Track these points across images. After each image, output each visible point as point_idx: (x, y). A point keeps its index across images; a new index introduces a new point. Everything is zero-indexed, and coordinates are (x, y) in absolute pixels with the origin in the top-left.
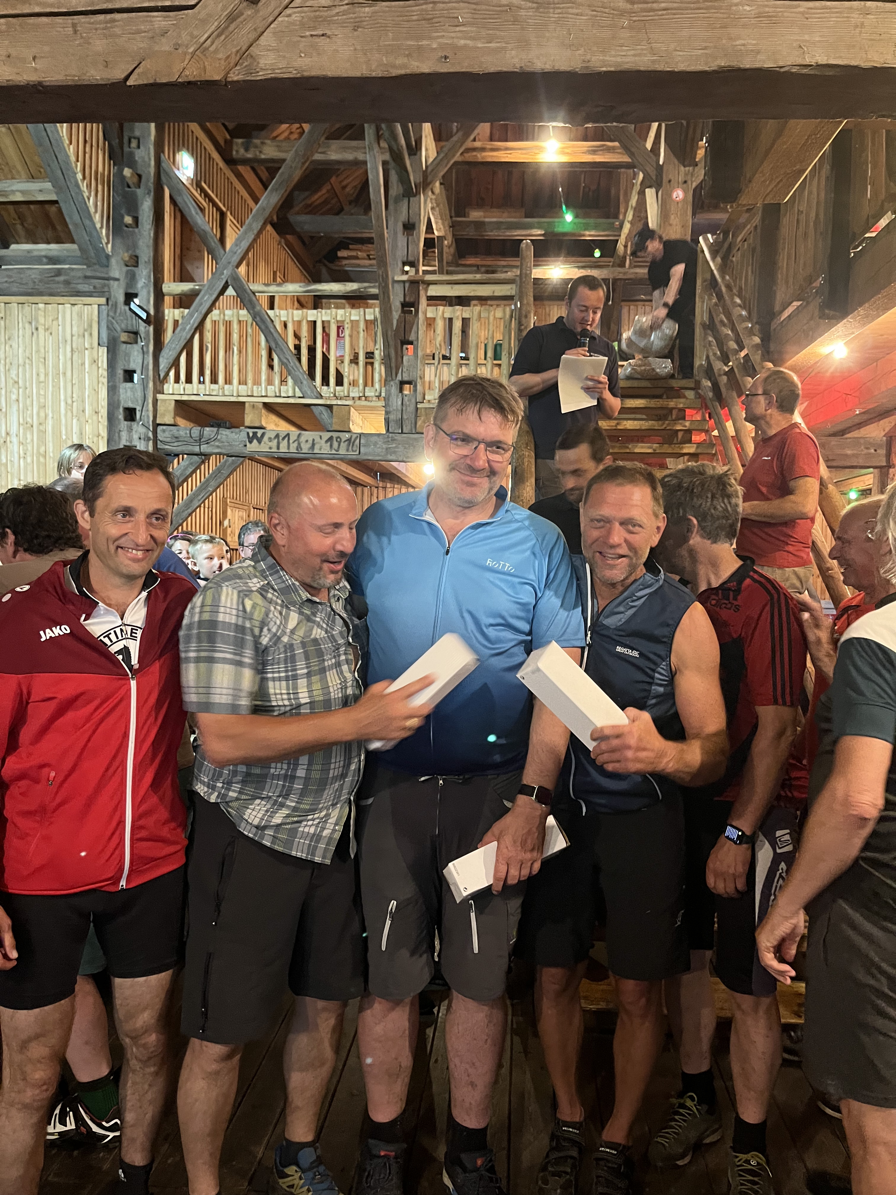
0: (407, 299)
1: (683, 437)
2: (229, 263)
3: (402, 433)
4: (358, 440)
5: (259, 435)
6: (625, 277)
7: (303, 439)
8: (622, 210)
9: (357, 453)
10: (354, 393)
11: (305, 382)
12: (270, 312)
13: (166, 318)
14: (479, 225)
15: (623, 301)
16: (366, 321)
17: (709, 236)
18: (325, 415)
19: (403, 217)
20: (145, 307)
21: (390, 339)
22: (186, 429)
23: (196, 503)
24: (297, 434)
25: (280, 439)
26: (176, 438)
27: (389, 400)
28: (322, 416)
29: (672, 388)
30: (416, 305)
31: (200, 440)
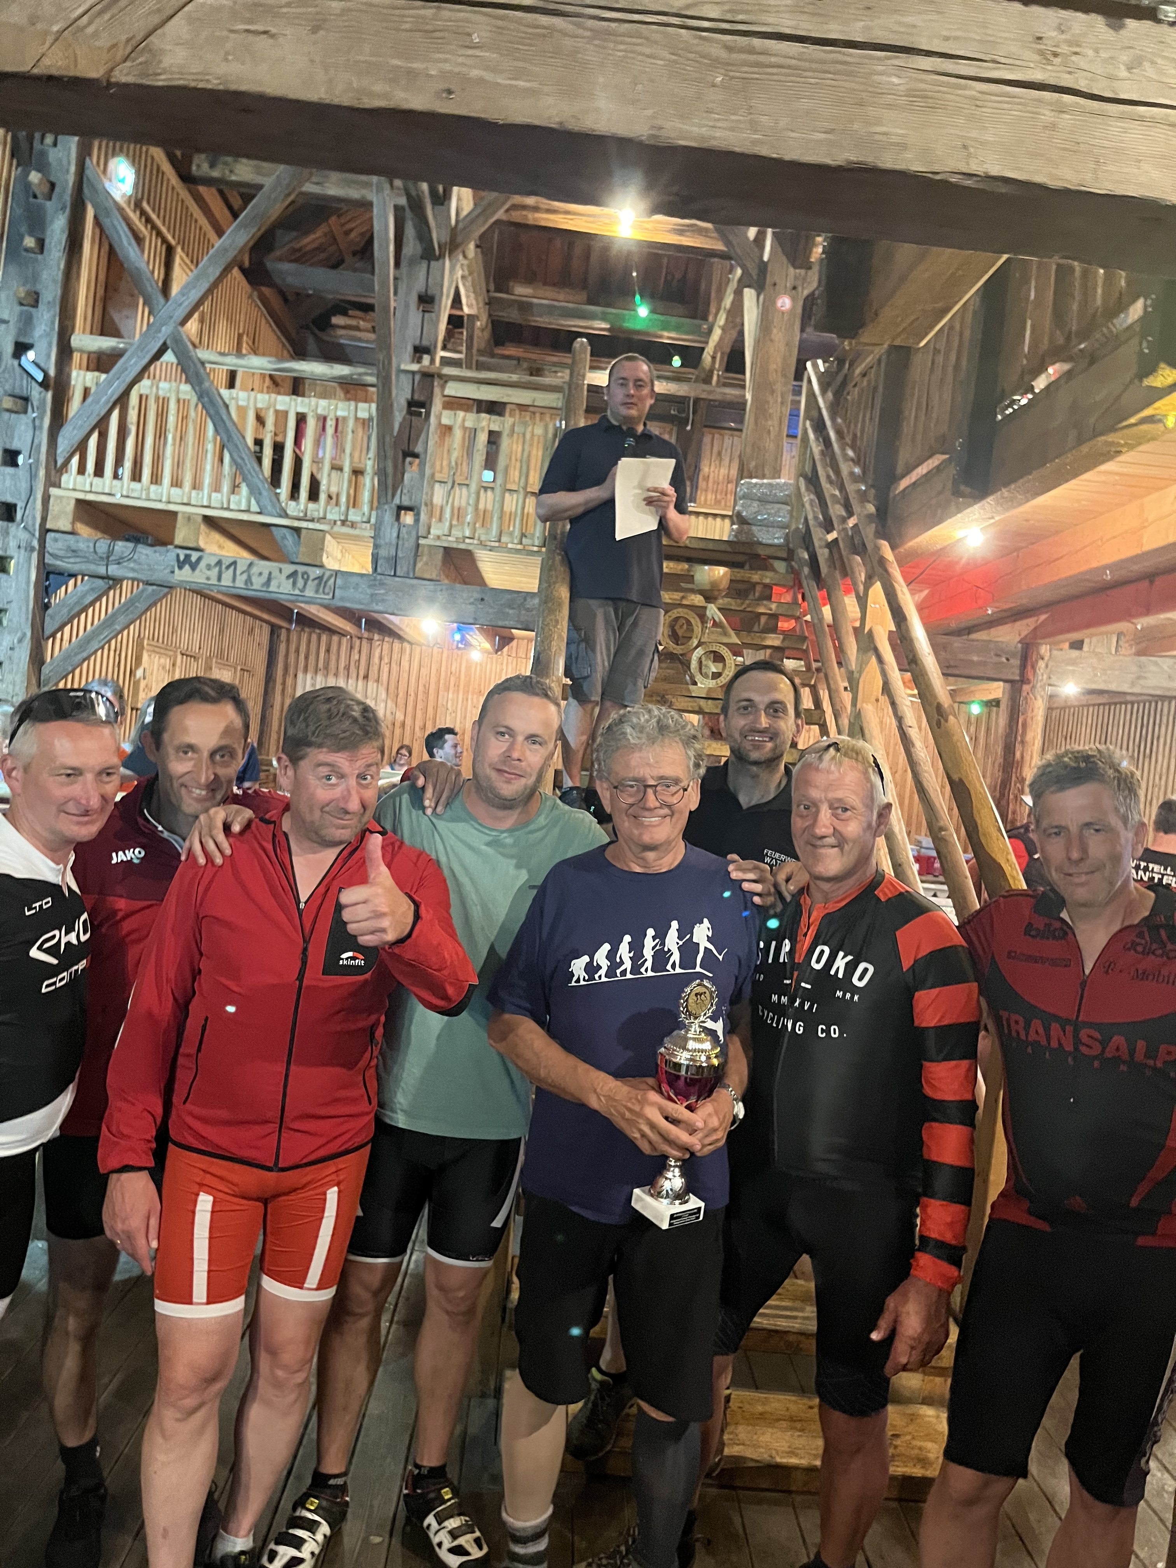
0: (416, 397)
1: (766, 623)
2: (171, 317)
3: (395, 575)
4: (332, 580)
5: (194, 559)
6: (711, 397)
7: (255, 570)
8: (713, 310)
9: (331, 596)
10: (334, 514)
11: (265, 493)
12: (225, 393)
13: (73, 382)
14: (525, 307)
15: (706, 426)
16: (357, 419)
17: (820, 362)
18: (289, 541)
19: (419, 286)
20: (42, 365)
21: (387, 448)
22: (88, 540)
23: (95, 645)
24: (249, 562)
25: (224, 567)
26: (74, 551)
27: (380, 529)
28: (286, 542)
29: (757, 556)
30: (427, 406)
31: (108, 557)
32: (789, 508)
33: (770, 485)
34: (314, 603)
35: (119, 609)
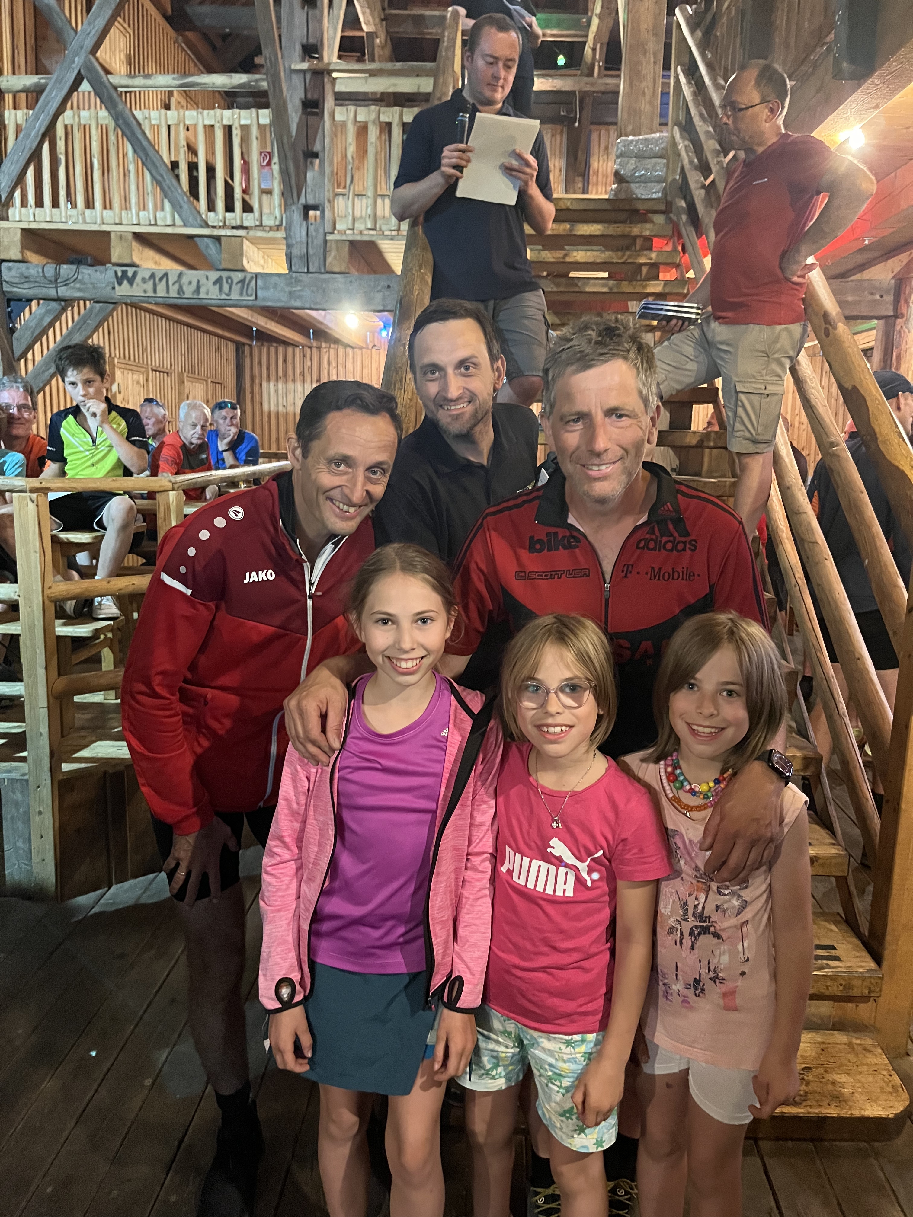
0: (309, 96)
1: (647, 273)
3: (308, 272)
4: (254, 281)
5: (130, 274)
6: (593, 89)
7: (185, 280)
9: (253, 298)
10: (249, 220)
11: (185, 206)
13: (7, 122)
14: (418, 20)
15: (592, 122)
16: (259, 126)
17: (688, 6)
18: (212, 249)
21: (286, 147)
22: (37, 266)
24: (178, 272)
25: (157, 279)
26: (26, 277)
27: (290, 230)
28: (210, 252)
29: (636, 211)
30: (321, 106)
31: (56, 280)
32: (665, 161)
33: (646, 139)
34: (241, 307)
35: (73, 328)
